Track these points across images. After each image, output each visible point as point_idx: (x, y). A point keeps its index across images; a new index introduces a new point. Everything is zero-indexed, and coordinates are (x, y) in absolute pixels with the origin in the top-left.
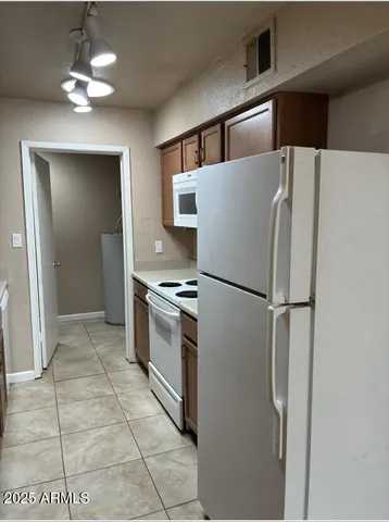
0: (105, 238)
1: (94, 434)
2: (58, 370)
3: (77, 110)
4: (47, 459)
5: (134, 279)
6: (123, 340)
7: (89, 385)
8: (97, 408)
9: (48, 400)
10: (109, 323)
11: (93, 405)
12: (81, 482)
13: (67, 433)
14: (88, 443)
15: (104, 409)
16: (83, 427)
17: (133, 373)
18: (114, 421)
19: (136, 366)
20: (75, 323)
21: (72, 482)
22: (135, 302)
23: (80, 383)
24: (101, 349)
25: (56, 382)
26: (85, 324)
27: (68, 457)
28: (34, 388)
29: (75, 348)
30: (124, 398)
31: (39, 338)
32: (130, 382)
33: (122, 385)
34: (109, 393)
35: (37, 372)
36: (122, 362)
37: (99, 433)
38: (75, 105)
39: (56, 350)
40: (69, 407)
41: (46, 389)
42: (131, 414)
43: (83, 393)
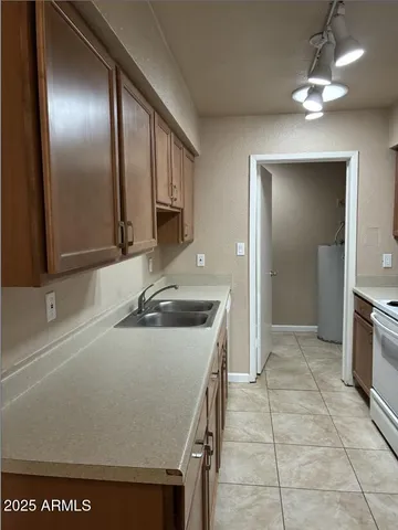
0: (323, 250)
1: (310, 452)
2: (271, 378)
3: (309, 117)
4: (262, 463)
5: (355, 294)
6: (339, 359)
7: (301, 400)
8: (310, 426)
9: (263, 405)
10: (322, 339)
11: (306, 421)
12: (296, 497)
13: (280, 442)
14: (302, 459)
15: (317, 427)
16: (296, 441)
17: (350, 397)
18: (329, 444)
19: (353, 390)
20: (287, 334)
21: (288, 494)
22: (355, 320)
23: (293, 395)
24: (314, 365)
25: (269, 389)
26: (297, 336)
27: (282, 468)
28: (249, 391)
29: (287, 360)
30: (340, 422)
31: (255, 343)
32: (346, 406)
33: (338, 408)
34: (323, 412)
35: (252, 377)
36: (338, 383)
37: (313, 452)
38: (307, 113)
39: (269, 358)
40: (283, 417)
41: (260, 395)
42: (349, 441)
43: (295, 407)
